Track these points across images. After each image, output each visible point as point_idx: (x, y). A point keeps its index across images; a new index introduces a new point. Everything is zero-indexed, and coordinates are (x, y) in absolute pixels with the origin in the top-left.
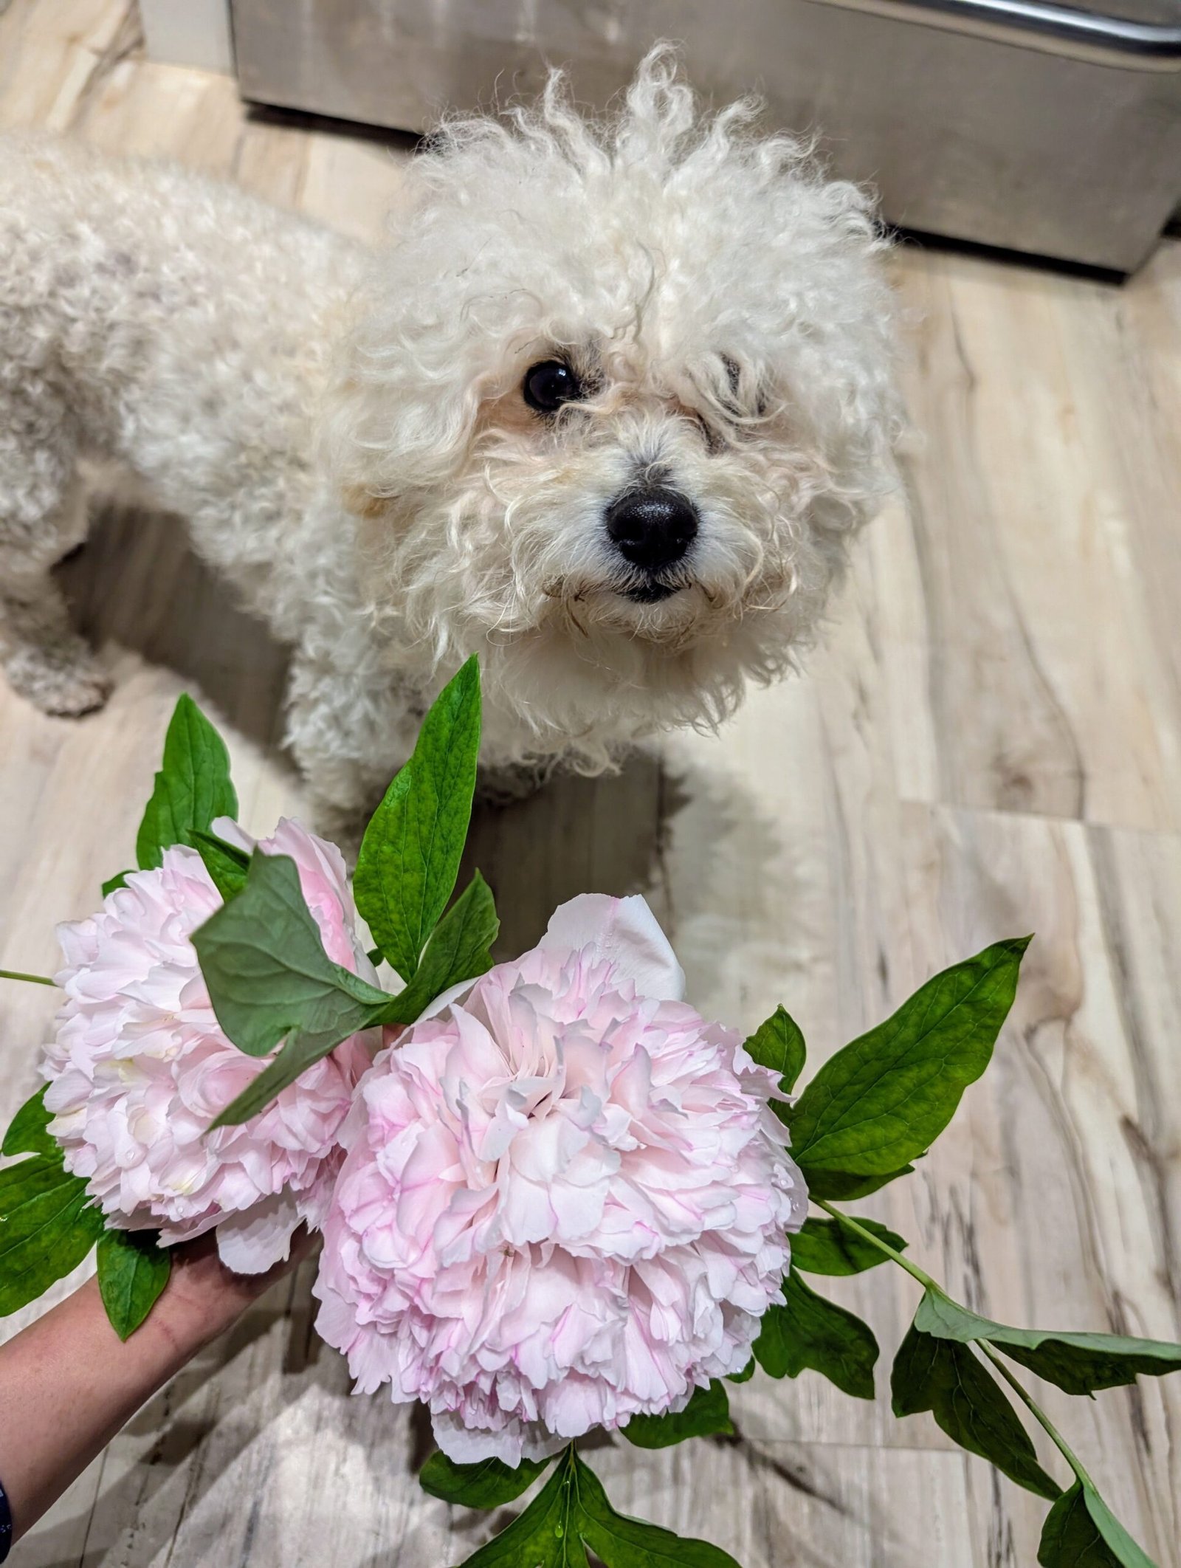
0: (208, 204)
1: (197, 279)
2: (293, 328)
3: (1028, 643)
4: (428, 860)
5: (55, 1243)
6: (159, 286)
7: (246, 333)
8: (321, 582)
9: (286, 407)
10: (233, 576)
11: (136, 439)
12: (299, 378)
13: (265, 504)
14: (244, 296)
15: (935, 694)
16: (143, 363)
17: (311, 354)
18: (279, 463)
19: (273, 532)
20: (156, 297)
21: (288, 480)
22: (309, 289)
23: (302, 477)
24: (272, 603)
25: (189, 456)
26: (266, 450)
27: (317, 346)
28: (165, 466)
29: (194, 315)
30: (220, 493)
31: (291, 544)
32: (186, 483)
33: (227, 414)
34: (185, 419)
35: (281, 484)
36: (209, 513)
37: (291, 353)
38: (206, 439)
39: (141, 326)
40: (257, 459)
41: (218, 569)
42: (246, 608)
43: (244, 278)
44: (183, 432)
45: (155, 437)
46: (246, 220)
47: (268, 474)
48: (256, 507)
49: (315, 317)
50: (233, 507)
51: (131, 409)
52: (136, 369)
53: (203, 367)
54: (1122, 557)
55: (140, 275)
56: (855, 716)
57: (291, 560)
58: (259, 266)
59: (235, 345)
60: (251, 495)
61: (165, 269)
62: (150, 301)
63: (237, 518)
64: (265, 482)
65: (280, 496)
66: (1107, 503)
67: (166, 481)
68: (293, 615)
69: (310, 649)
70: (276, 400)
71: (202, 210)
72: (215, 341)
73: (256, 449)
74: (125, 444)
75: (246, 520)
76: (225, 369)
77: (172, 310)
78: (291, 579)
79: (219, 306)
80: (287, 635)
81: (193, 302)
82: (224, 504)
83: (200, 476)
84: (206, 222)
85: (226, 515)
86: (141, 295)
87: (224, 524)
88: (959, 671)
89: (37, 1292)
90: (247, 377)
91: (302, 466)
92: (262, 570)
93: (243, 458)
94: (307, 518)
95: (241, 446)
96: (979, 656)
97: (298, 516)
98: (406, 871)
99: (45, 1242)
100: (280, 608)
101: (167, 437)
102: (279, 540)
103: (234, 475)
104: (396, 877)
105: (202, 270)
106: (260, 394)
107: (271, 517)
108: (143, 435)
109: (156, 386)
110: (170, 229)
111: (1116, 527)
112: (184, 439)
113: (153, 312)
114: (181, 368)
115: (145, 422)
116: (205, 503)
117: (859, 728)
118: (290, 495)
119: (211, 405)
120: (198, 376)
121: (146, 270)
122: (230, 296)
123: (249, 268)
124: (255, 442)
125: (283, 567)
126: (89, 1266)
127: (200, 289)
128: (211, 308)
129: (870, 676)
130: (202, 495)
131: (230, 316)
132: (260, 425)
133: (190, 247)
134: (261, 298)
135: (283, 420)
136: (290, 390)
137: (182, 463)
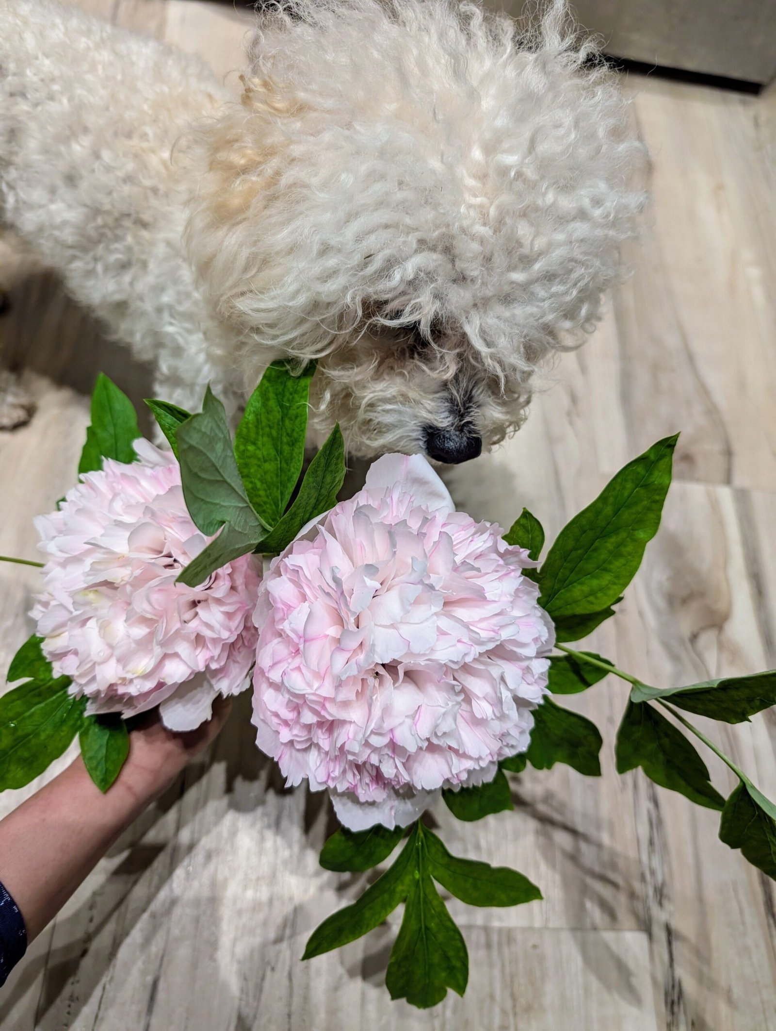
0: (58, 21)
1: (53, 80)
2: (130, 115)
3: (691, 358)
4: (279, 452)
5: (50, 737)
6: (25, 87)
7: (92, 120)
8: (166, 316)
9: (129, 179)
10: (101, 313)
11: (17, 209)
12: (136, 156)
13: (120, 256)
14: (90, 90)
15: (626, 397)
16: (16, 149)
17: (144, 136)
18: (127, 223)
19: (127, 278)
20: (23, 95)
21: (135, 237)
22: (140, 85)
23: (145, 234)
24: (132, 334)
25: (58, 220)
26: (116, 214)
27: (149, 130)
28: (41, 229)
29: (53, 107)
30: (85, 249)
31: (141, 286)
32: (57, 241)
33: (84, 185)
34: (53, 191)
35: (129, 239)
36: (77, 265)
37: (129, 135)
38: (70, 207)
39: (14, 118)
40: (110, 221)
41: (90, 308)
42: (113, 337)
43: (89, 77)
44: (52, 201)
45: (31, 207)
46: (88, 32)
47: (119, 232)
48: (113, 258)
49: (146, 107)
50: (96, 259)
51: (11, 187)
52: (11, 153)
53: (63, 149)
54: (758, 294)
55: (10, 78)
56: (569, 414)
57: (142, 299)
58: (100, 67)
59: (85, 130)
60: (108, 249)
61: (28, 72)
62: (19, 99)
63: (99, 268)
64: (118, 239)
65: (129, 249)
66: (747, 255)
67: (42, 241)
68: (148, 341)
69: (164, 367)
70: (120, 174)
71: (54, 26)
72: (70, 127)
73: (107, 212)
74: (9, 216)
75: (106, 269)
76: (79, 148)
77: (36, 105)
78: (143, 314)
79: (71, 99)
80: (146, 356)
81: (51, 98)
82: (89, 257)
83: (68, 236)
84: (57, 35)
85: (90, 266)
86: (12, 95)
87: (90, 273)
88: (642, 378)
89: (41, 769)
90: (97, 156)
91: (145, 225)
92: (121, 307)
93: (100, 221)
94: (152, 266)
95: (96, 211)
96: (656, 368)
97: (144, 264)
98: (265, 461)
99: (43, 736)
100: (138, 337)
101: (41, 206)
102: (131, 284)
103: (93, 234)
104: (259, 466)
105: (57, 73)
106: (108, 169)
107: (124, 266)
108: (22, 205)
109: (28, 166)
110: (30, 42)
111: (754, 273)
112: (53, 207)
113: (23, 107)
114: (45, 150)
115: (22, 195)
116: (74, 258)
117: (571, 423)
118: (136, 248)
119: (71, 179)
120: (59, 155)
121: (15, 74)
122: (79, 91)
123: (93, 68)
124: (107, 207)
125: (136, 305)
126: (73, 751)
127: (56, 87)
128: (65, 101)
129: (579, 383)
130: (70, 252)
131: (79, 107)
132: (110, 193)
133: (47, 56)
134: (103, 92)
135: (127, 189)
136: (130, 166)
137: (54, 227)
